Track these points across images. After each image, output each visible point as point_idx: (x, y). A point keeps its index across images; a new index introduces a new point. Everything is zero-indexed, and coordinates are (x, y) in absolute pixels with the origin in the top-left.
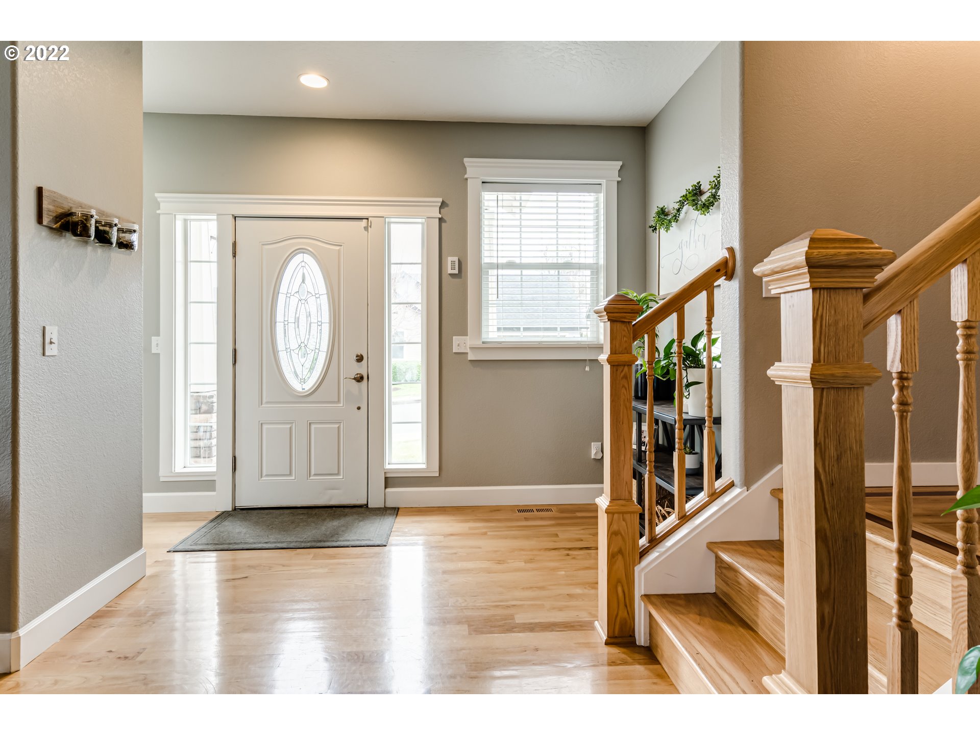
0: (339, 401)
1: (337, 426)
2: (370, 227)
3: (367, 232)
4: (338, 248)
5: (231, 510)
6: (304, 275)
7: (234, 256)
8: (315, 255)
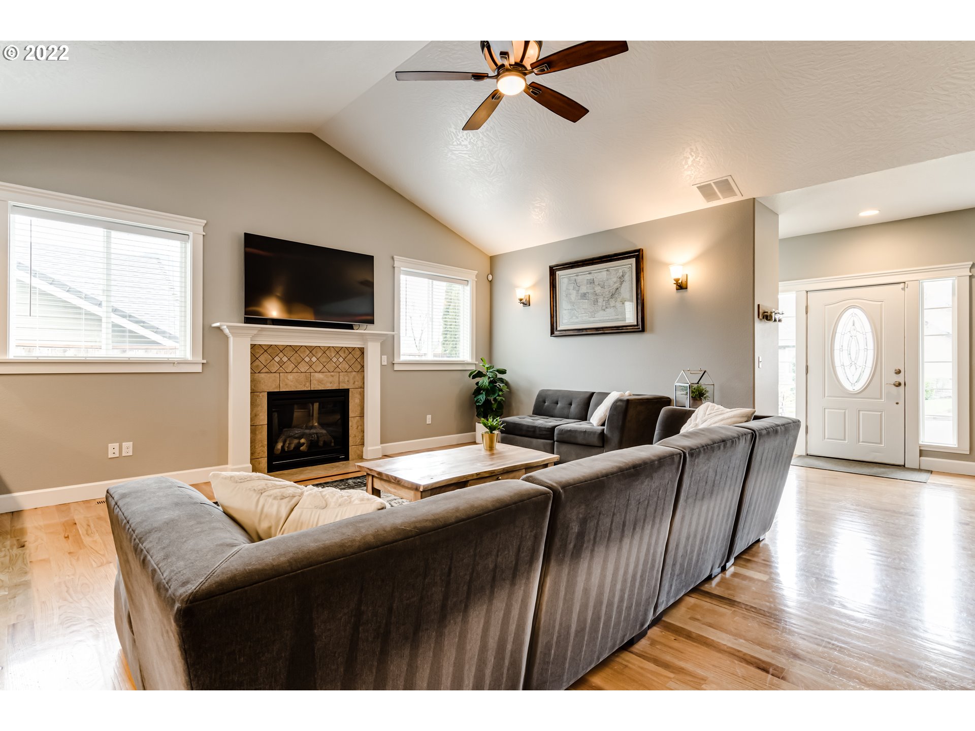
0: (881, 398)
1: (880, 413)
2: (907, 288)
3: (904, 291)
4: (880, 303)
5: (805, 455)
6: (854, 321)
7: (807, 313)
8: (863, 309)
